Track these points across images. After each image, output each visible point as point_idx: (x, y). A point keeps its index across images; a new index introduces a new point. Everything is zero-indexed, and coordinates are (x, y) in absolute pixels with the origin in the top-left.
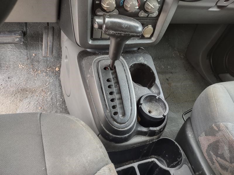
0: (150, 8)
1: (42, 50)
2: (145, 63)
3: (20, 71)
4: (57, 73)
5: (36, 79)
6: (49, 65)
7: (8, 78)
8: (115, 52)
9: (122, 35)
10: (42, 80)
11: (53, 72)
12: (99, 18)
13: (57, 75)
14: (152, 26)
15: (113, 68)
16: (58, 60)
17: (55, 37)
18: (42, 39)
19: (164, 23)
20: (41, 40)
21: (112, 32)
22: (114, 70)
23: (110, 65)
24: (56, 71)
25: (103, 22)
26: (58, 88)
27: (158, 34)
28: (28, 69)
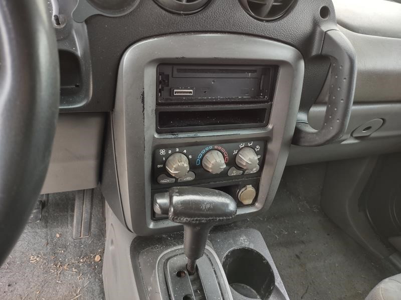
0: (244, 164)
1: (72, 226)
2: (251, 247)
3: (32, 268)
4: (96, 267)
5: (59, 282)
6: (84, 250)
7: (9, 285)
8: (193, 247)
9: (203, 221)
10: (70, 284)
11: (90, 266)
12: (163, 197)
13: (97, 269)
14: (252, 186)
15: (193, 270)
16: (99, 240)
17: (96, 201)
18: (74, 207)
19: (272, 181)
20: (71, 209)
21: (185, 219)
22: (196, 273)
23: (188, 266)
24: (95, 262)
25: (169, 204)
26: (97, 297)
27: (266, 197)
28: (46, 263)
